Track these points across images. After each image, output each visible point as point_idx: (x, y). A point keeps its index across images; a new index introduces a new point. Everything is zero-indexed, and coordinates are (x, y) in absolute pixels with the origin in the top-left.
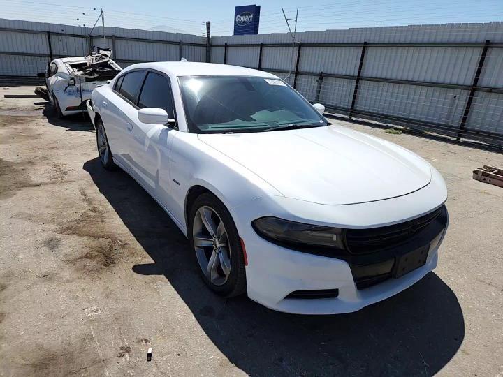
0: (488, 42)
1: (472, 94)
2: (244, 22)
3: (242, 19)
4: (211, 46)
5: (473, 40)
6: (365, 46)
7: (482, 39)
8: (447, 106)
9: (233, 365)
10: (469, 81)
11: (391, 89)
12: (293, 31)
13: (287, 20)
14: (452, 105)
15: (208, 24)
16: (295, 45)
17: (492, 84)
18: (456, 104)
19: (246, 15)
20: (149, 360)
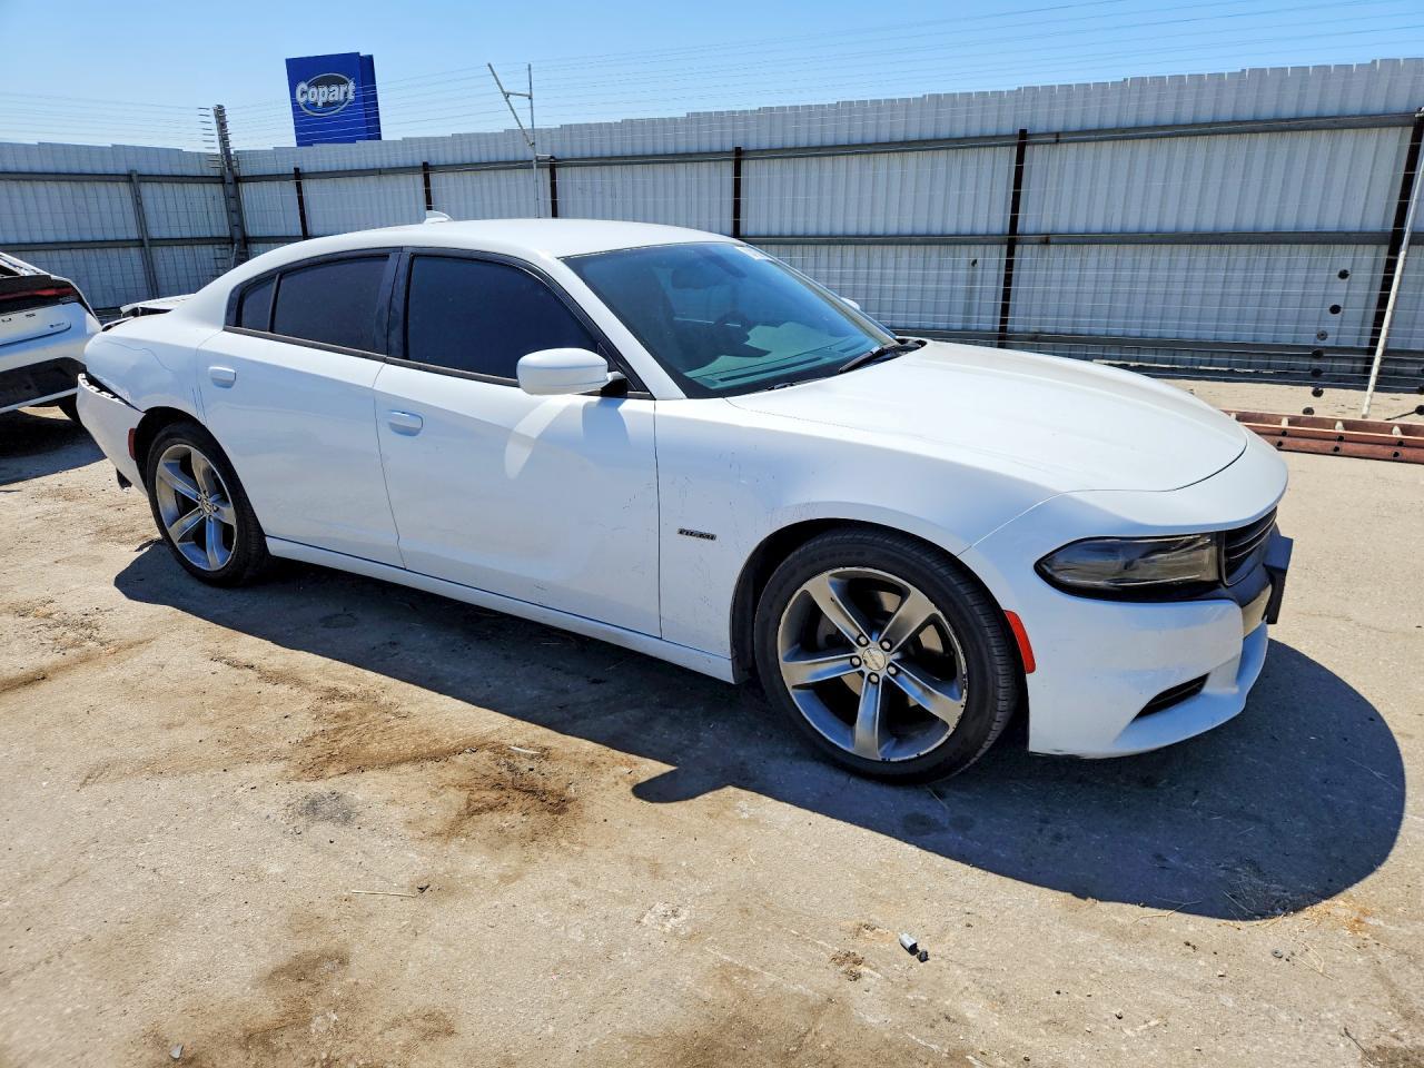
0: (1023, 134)
1: (1011, 253)
2: (326, 104)
3: (320, 95)
4: (238, 180)
5: (991, 130)
6: (739, 156)
7: (1009, 127)
8: (961, 286)
9: (1090, 900)
10: (999, 224)
11: (823, 260)
12: (527, 125)
13: (507, 95)
14: (972, 280)
15: (220, 113)
16: (540, 163)
17: (1046, 227)
18: (979, 278)
19: (328, 82)
20: (924, 958)
